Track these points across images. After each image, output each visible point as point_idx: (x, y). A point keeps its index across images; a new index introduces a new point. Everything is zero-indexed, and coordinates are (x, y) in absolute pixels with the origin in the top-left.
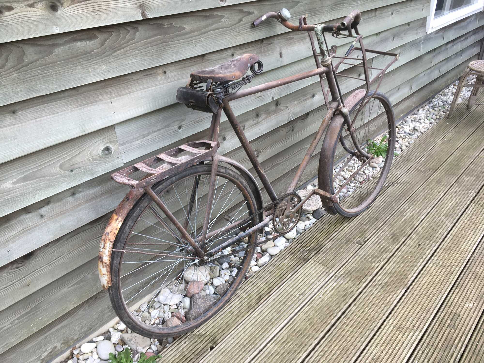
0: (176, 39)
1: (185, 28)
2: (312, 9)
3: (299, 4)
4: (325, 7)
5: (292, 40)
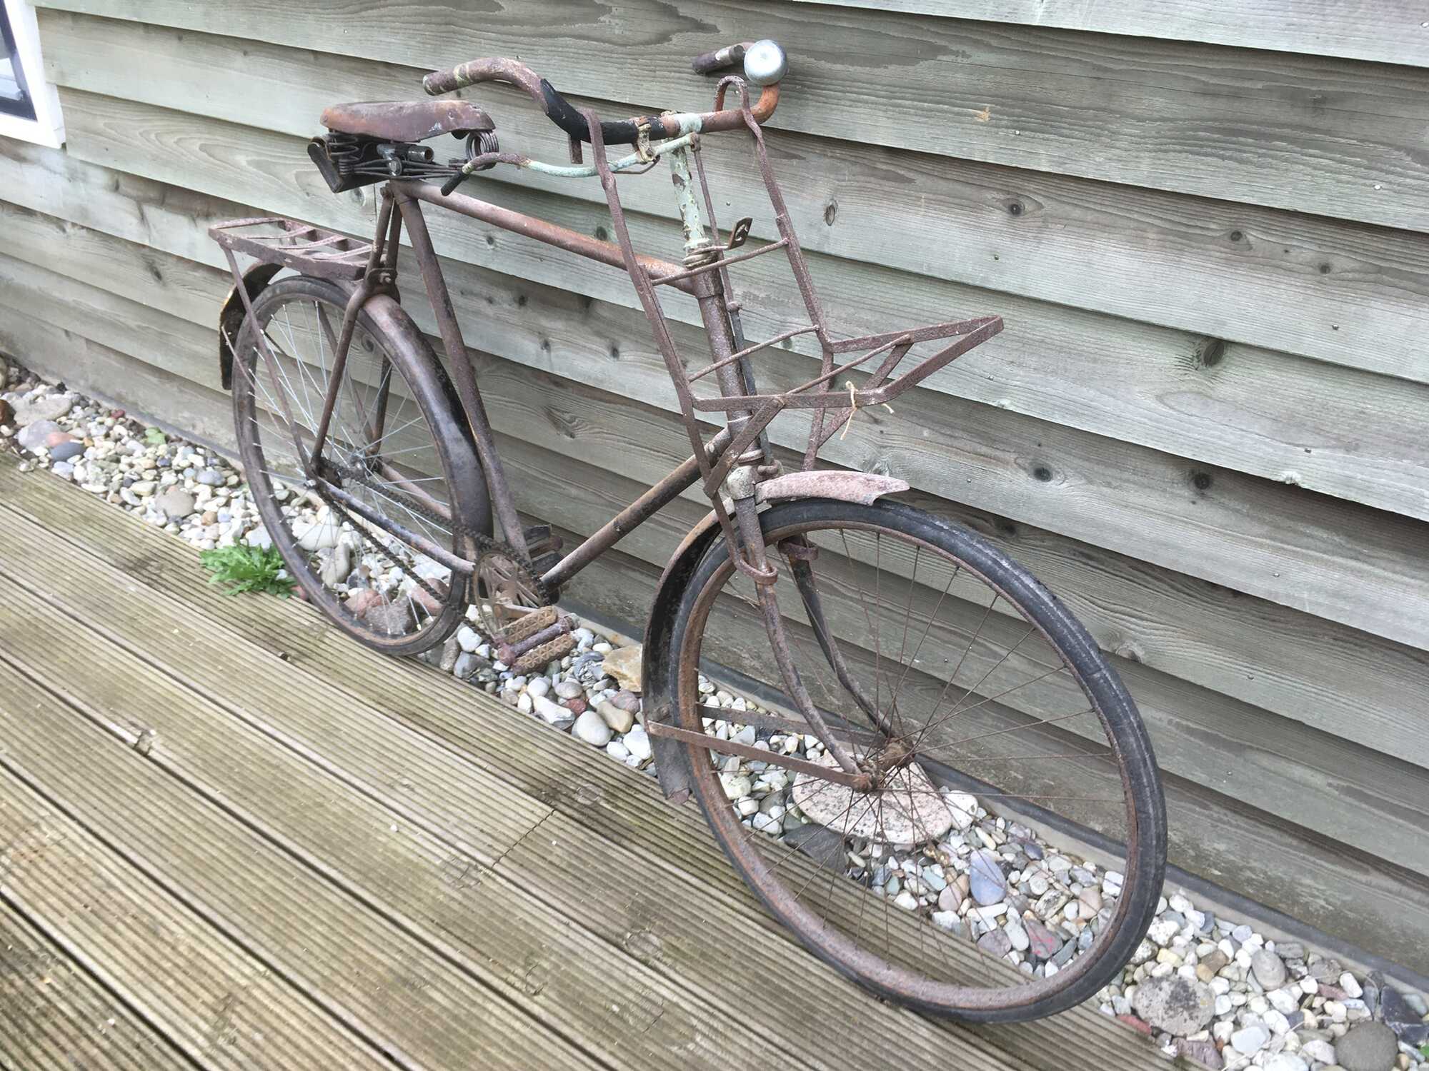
2: (1024, 100)
3: (944, 58)
4: (1124, 115)
5: (902, 185)
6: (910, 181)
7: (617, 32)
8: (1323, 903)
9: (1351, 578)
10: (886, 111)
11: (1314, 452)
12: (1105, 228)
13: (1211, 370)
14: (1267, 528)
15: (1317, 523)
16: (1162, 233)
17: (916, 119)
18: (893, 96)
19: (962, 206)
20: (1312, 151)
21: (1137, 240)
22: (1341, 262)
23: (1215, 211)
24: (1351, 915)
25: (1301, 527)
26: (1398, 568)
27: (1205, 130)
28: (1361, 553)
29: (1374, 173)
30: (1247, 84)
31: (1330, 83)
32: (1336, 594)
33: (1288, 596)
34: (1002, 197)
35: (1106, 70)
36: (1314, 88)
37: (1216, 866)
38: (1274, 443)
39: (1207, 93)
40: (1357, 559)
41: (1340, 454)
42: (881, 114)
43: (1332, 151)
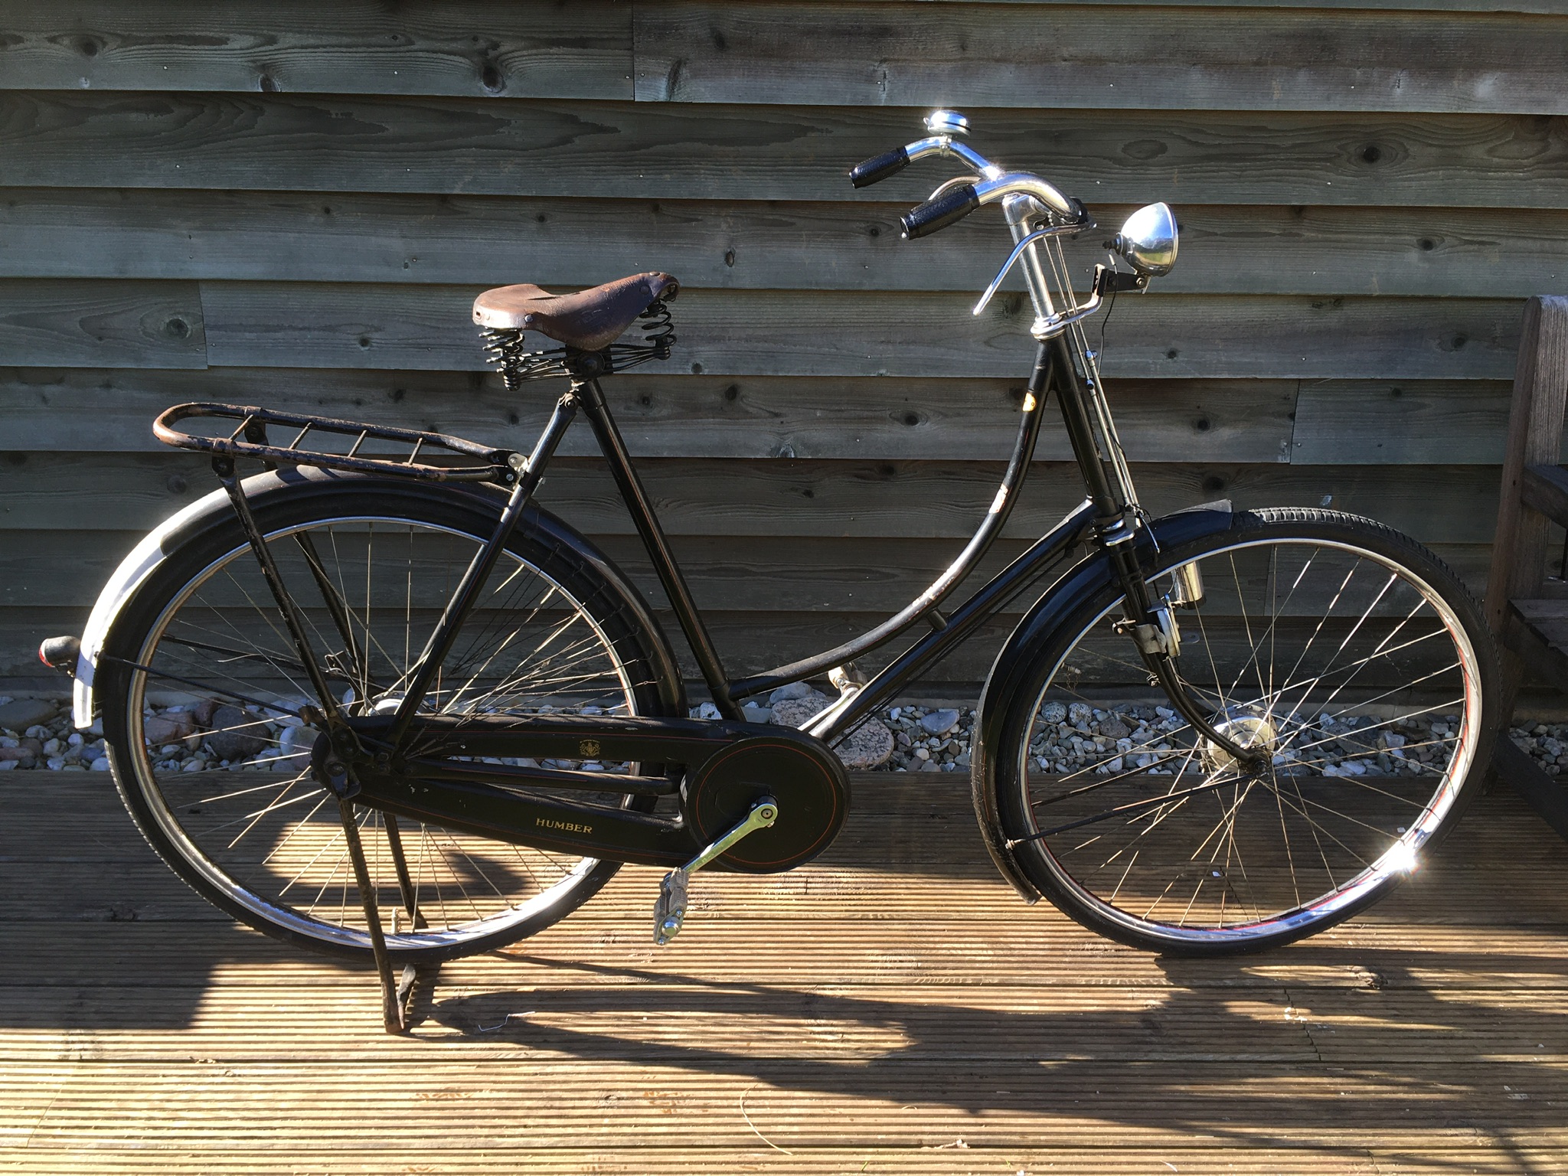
0: (356, 146)
1: (383, 129)
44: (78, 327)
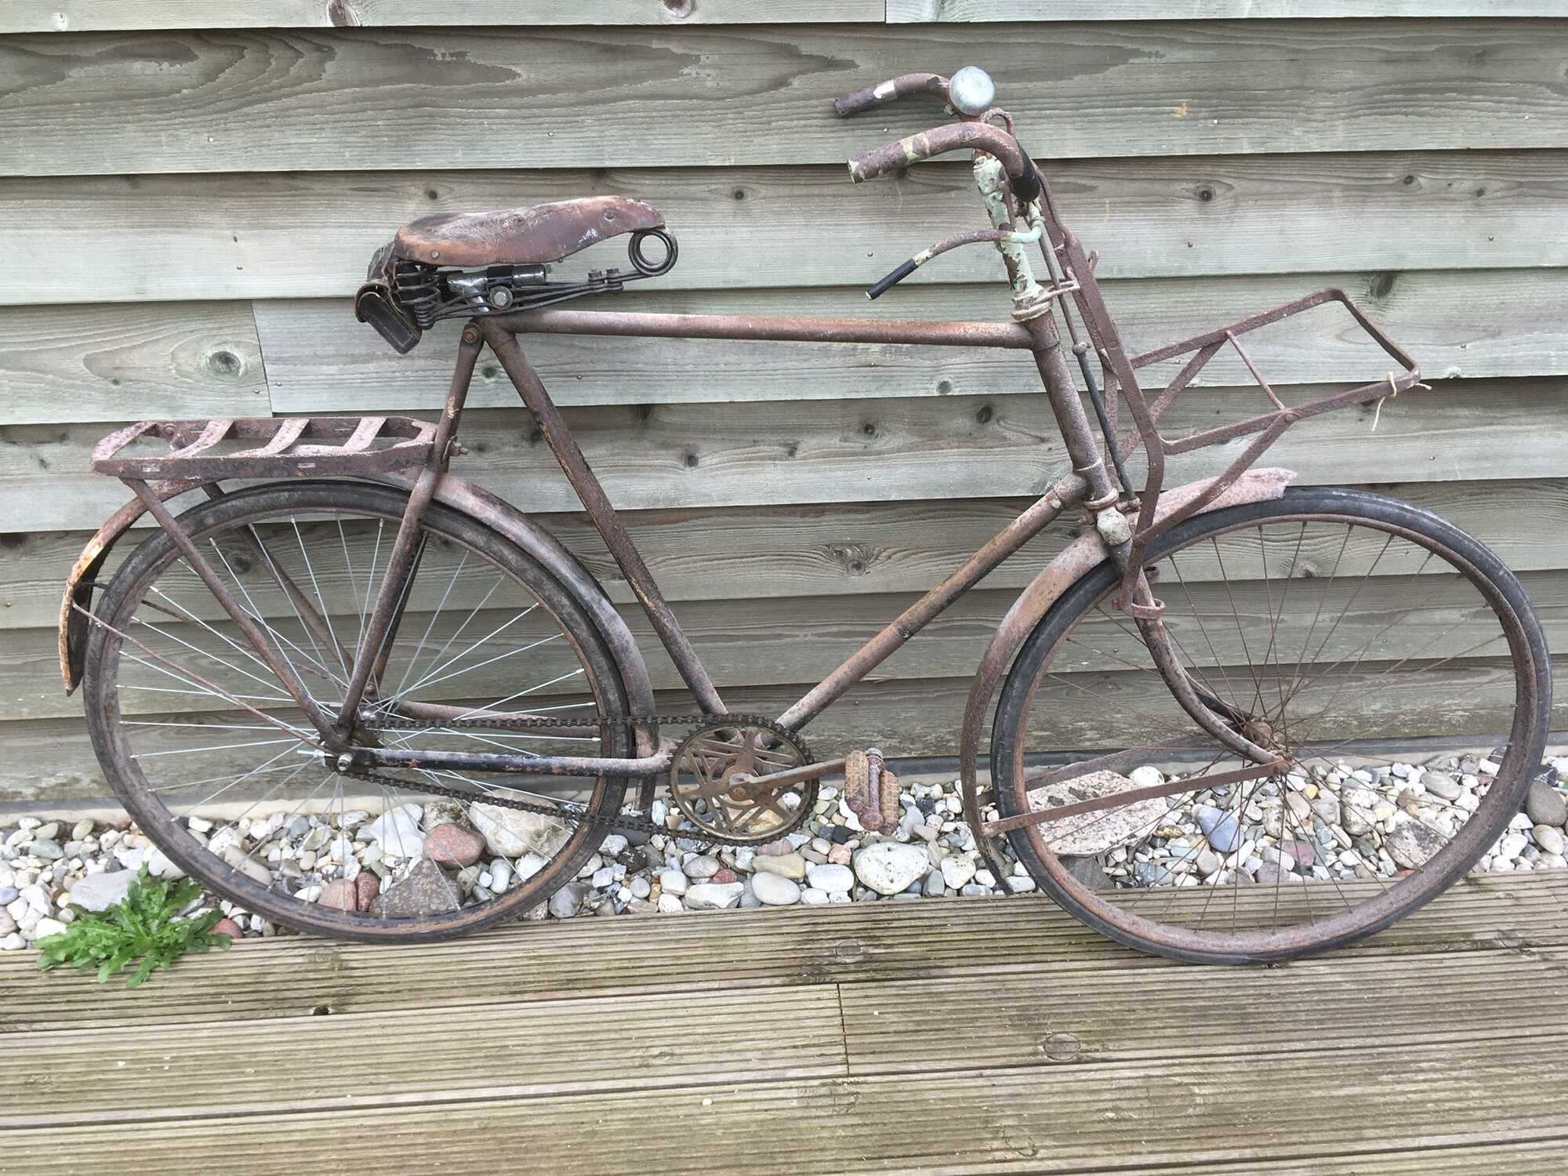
0: (473, 102)
1: (515, 75)
2: (1221, 90)
3: (1136, 61)
4: (1318, 90)
5: (1084, 195)
6: (1091, 189)
7: (709, 84)
8: (1461, 713)
9: (1490, 441)
10: (1074, 123)
11: (1468, 346)
12: (1294, 195)
13: (1383, 301)
14: (1421, 422)
15: (1462, 404)
16: (1346, 190)
17: (1108, 125)
18: (1079, 107)
19: (1151, 203)
20: (1477, 97)
21: (1325, 201)
22: (1495, 185)
23: (1391, 162)
24: (1482, 712)
25: (1449, 412)
26: (1523, 420)
27: (1390, 92)
28: (1494, 418)
29: (1524, 107)
30: (1424, 48)
31: (1488, 39)
32: (1479, 458)
33: (1443, 472)
34: (1191, 186)
35: (1299, 51)
36: (1476, 44)
37: (1375, 724)
38: (1436, 348)
39: (1391, 60)
40: (1492, 424)
41: (1488, 342)
42: (1068, 126)
43: (1492, 94)
44: (84, 368)
